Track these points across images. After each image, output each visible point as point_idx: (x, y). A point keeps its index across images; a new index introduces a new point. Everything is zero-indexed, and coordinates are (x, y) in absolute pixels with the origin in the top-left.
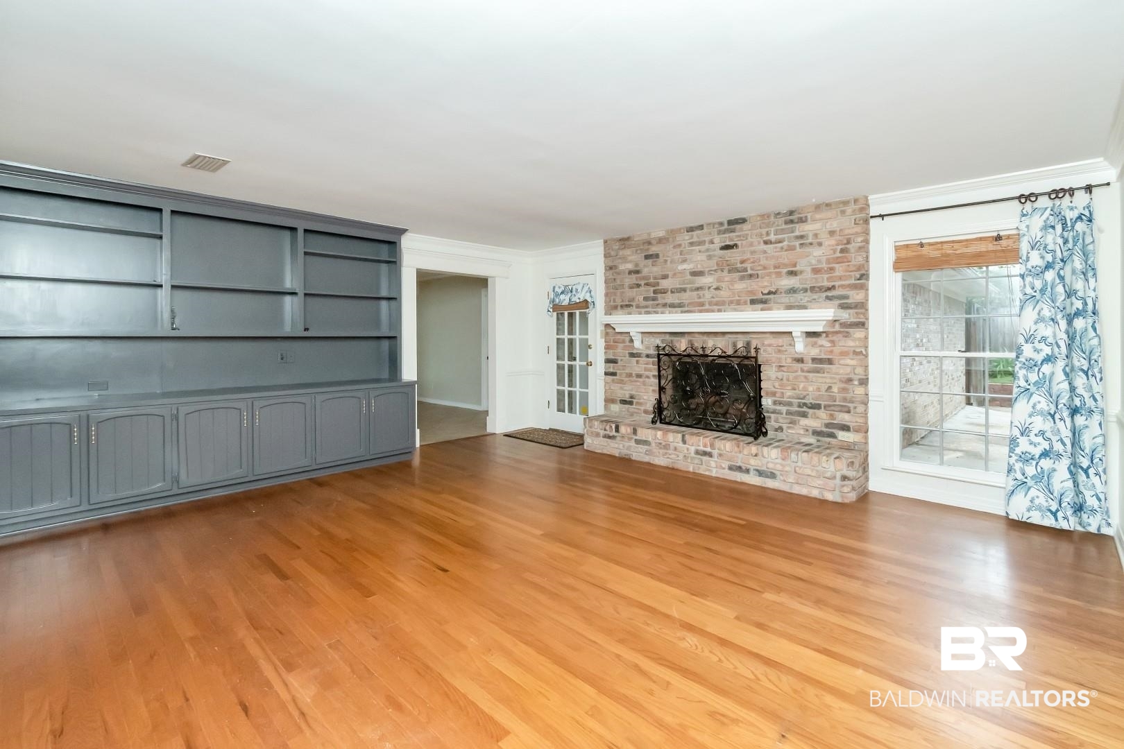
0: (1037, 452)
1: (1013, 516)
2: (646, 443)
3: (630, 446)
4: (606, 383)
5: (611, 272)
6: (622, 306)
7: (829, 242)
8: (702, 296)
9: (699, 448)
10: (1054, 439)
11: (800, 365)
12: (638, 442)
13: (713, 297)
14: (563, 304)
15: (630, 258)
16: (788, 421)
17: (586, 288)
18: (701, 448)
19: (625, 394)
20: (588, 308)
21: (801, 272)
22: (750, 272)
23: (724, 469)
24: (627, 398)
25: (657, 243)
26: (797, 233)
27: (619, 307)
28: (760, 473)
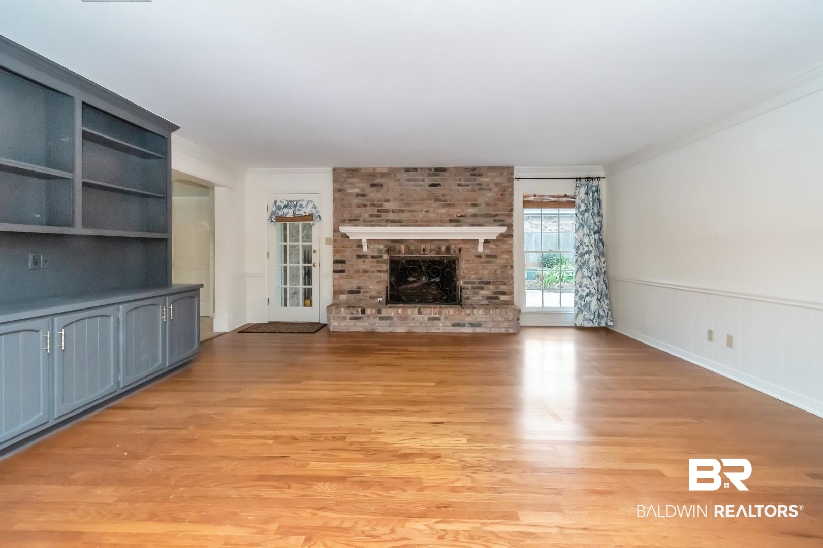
0: (584, 294)
1: (578, 325)
2: (388, 318)
3: (375, 323)
4: (334, 279)
5: (340, 193)
6: (349, 220)
7: (495, 189)
8: (416, 216)
9: (431, 316)
10: (591, 287)
11: (480, 259)
12: (382, 318)
13: (424, 217)
14: (287, 216)
15: (358, 185)
16: (473, 293)
17: (311, 205)
18: (433, 315)
19: (353, 287)
20: (313, 220)
21: (480, 205)
22: (448, 202)
23: (449, 326)
24: (355, 288)
25: (381, 176)
26: (477, 182)
27: (347, 221)
28: (472, 325)
